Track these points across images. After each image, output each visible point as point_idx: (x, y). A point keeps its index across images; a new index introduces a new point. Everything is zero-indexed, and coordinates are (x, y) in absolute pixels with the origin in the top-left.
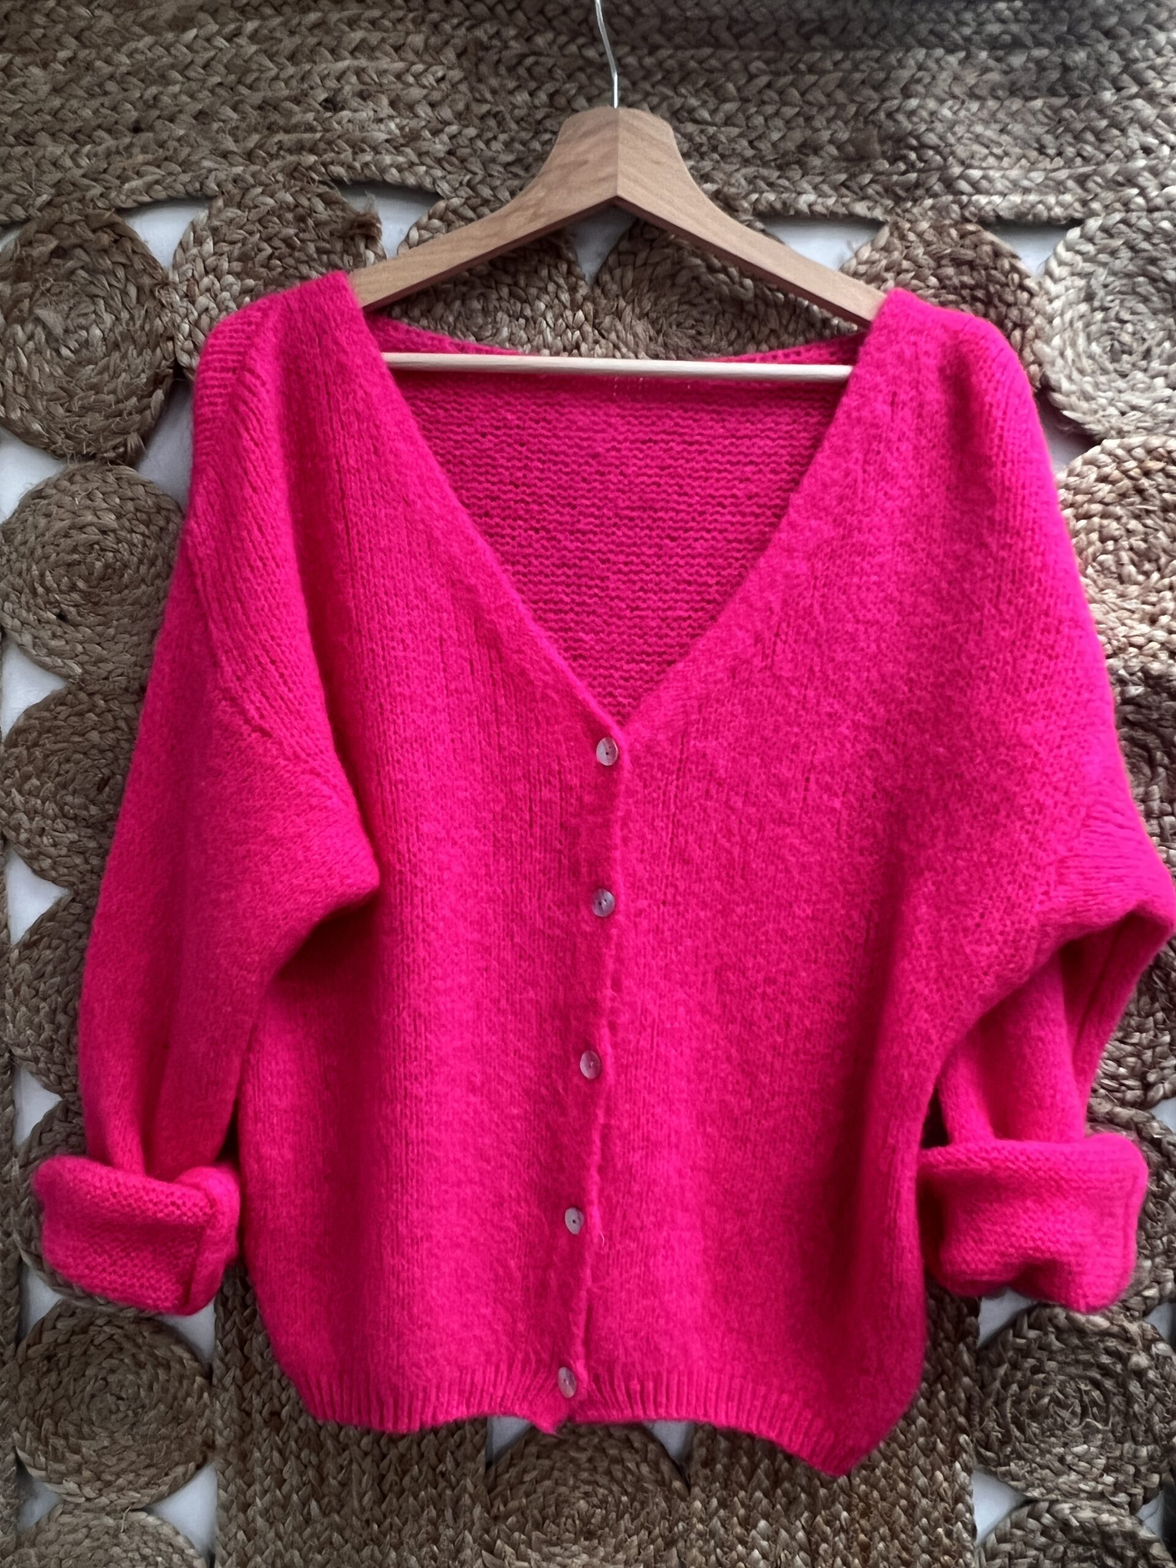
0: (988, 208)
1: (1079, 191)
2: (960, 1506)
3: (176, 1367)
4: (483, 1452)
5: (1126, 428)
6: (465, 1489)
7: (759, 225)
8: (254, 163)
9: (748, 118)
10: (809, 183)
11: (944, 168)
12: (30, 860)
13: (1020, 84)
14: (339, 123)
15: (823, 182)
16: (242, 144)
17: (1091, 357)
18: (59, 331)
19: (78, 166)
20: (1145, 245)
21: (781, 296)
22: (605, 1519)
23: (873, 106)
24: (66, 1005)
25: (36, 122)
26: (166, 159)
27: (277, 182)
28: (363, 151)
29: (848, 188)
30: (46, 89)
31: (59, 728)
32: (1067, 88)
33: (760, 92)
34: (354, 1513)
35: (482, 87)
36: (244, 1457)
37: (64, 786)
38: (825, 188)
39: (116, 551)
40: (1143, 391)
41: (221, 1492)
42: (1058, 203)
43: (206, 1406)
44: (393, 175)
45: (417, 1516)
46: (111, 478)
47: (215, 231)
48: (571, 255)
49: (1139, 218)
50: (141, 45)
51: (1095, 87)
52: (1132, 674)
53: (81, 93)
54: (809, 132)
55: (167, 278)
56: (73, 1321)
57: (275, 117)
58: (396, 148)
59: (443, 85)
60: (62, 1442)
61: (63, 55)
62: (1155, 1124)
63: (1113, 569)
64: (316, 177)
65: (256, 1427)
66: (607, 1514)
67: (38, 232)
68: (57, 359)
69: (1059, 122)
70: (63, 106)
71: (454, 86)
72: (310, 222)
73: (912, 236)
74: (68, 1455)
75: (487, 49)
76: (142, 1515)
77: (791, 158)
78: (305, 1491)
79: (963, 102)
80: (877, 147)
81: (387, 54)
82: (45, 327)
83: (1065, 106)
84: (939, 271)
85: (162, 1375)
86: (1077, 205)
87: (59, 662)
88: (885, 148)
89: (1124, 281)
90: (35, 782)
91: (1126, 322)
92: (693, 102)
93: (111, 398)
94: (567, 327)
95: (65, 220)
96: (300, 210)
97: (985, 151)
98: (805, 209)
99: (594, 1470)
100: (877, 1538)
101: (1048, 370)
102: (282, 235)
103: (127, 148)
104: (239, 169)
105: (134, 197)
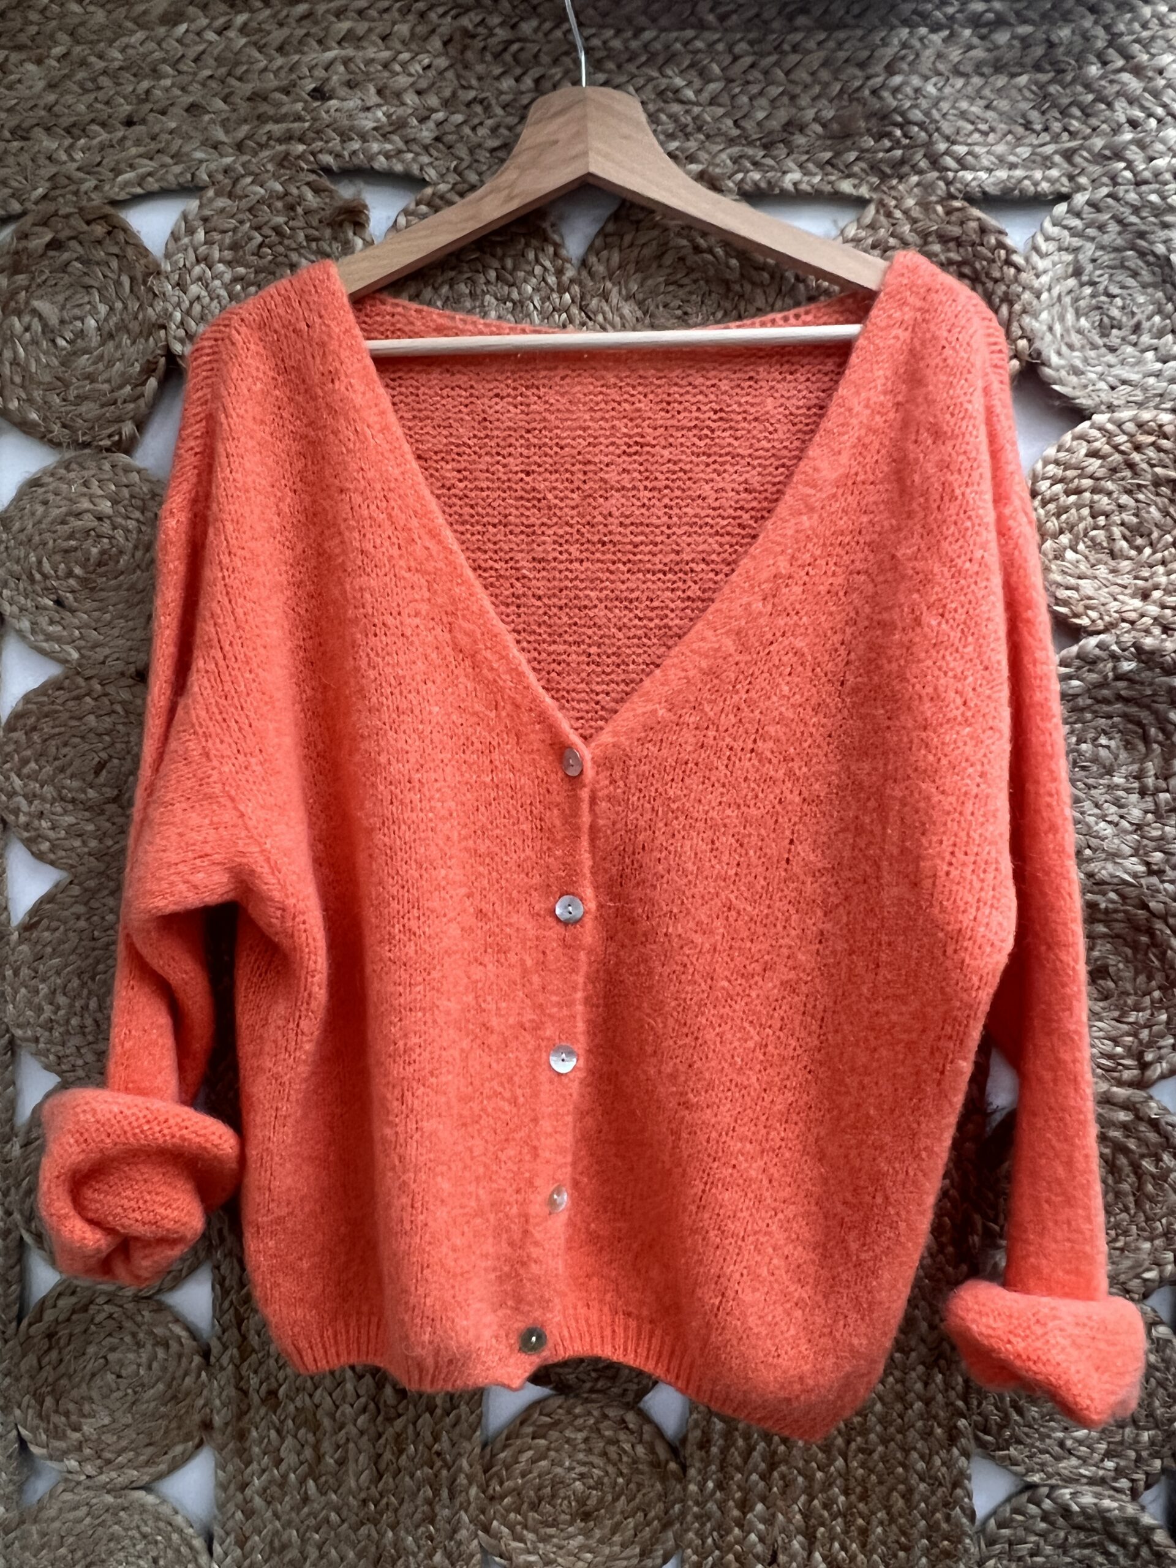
0: (974, 184)
1: (1066, 165)
2: (959, 1491)
3: (174, 1346)
4: (478, 1433)
5: (1116, 403)
6: (460, 1469)
7: (745, 202)
8: (244, 154)
9: (733, 97)
10: (794, 161)
11: (929, 144)
12: (28, 843)
13: (1004, 61)
14: (327, 112)
15: (808, 160)
16: (234, 134)
17: (1080, 332)
18: (54, 321)
19: (73, 160)
20: (1133, 219)
22: (601, 1500)
23: (857, 83)
24: (65, 986)
25: (31, 118)
26: (158, 151)
27: (267, 171)
28: (352, 139)
29: (833, 166)
30: (41, 84)
31: (56, 712)
32: (1051, 64)
33: (744, 72)
34: (350, 1492)
35: (467, 74)
36: (242, 1436)
37: (62, 770)
38: (810, 166)
39: (111, 538)
40: (1133, 365)
41: (220, 1473)
42: (1044, 178)
43: (203, 1384)
44: (381, 163)
45: (414, 1495)
46: (107, 466)
47: (205, 220)
48: (556, 238)
49: (1127, 191)
50: (133, 40)
51: (1081, 60)
52: (1124, 650)
53: (76, 88)
54: (794, 111)
55: (159, 266)
56: (73, 1300)
57: (264, 108)
58: (384, 136)
59: (431, 73)
60: (63, 1419)
61: (58, 51)
62: (1153, 1104)
63: (1105, 544)
64: (305, 166)
65: (253, 1406)
66: (604, 1493)
67: (34, 225)
68: (53, 350)
69: (1045, 97)
70: (57, 102)
71: (441, 73)
72: (300, 210)
73: (898, 214)
74: (69, 1432)
75: (473, 36)
76: (141, 1494)
77: (776, 137)
78: (304, 1468)
79: (948, 79)
80: (862, 124)
81: (374, 44)
82: (41, 317)
83: (1050, 82)
84: (926, 248)
85: (161, 1353)
86: (1065, 180)
87: (57, 647)
88: (870, 125)
89: (1112, 256)
90: (33, 765)
91: (1115, 297)
92: (679, 82)
93: (106, 387)
94: (554, 309)
95: (60, 213)
96: (289, 199)
97: (970, 127)
98: (790, 187)
99: (589, 1451)
100: (875, 1522)
101: (1037, 344)
102: (272, 223)
103: (120, 141)
104: (230, 160)
105: (128, 189)
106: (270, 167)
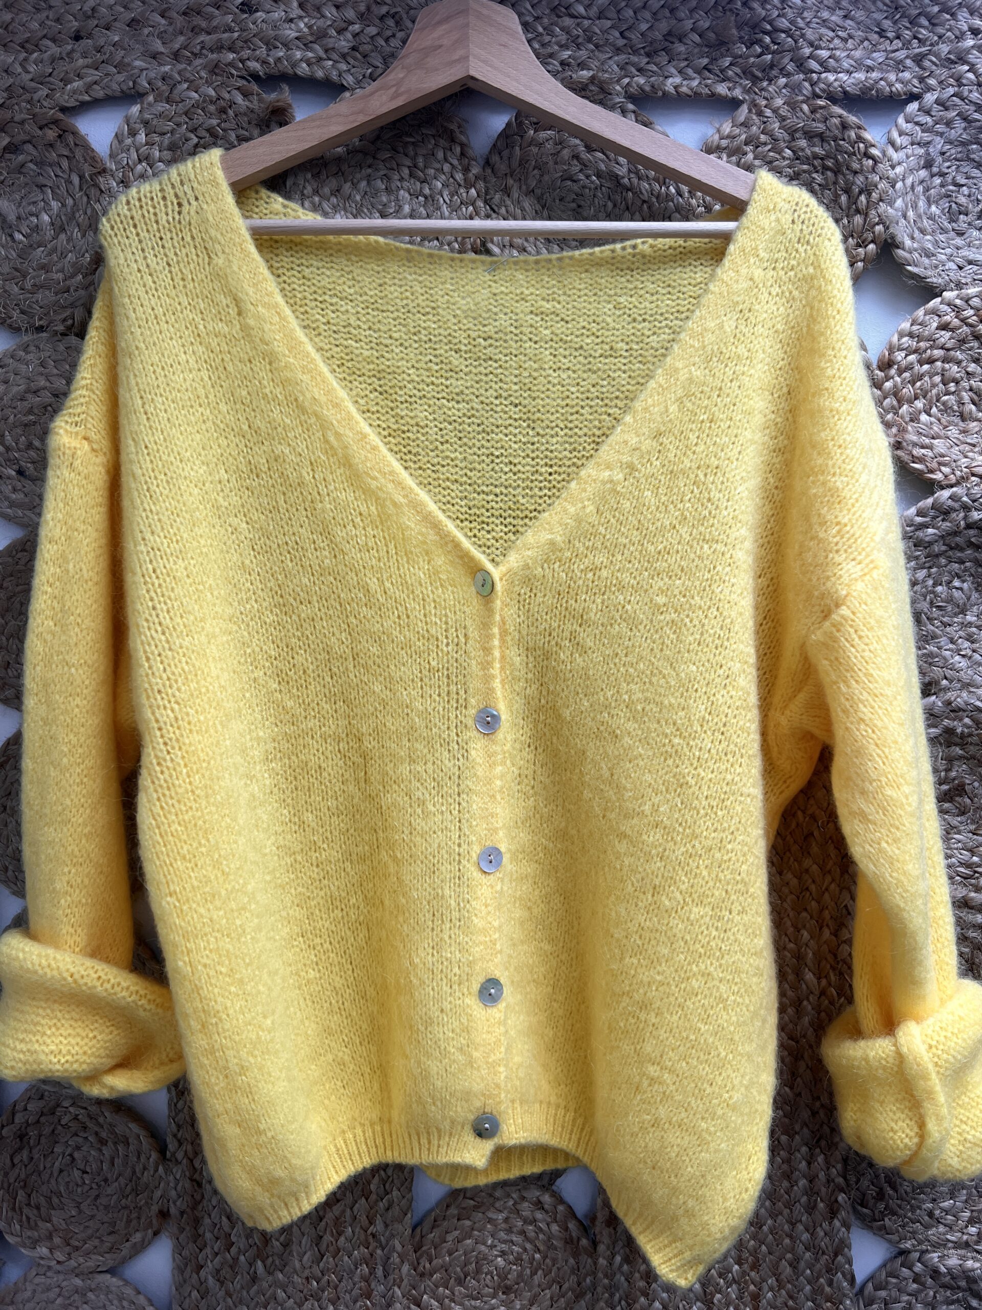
0: (836, 84)
1: (917, 69)
2: (840, 1258)
3: (133, 1143)
4: (409, 1215)
5: (963, 281)
6: (393, 1249)
7: (631, 106)
8: (180, 63)
9: (619, 12)
10: (675, 67)
11: (796, 49)
14: (254, 23)
15: (687, 66)
16: (169, 46)
17: (931, 218)
18: (12, 218)
19: (28, 72)
22: (520, 1275)
26: (103, 62)
27: (201, 78)
28: (277, 47)
29: (709, 71)
34: (295, 1272)
36: (197, 1222)
38: (690, 71)
41: (177, 1257)
42: (898, 80)
43: (161, 1178)
44: (303, 69)
45: (351, 1273)
46: (61, 347)
47: (146, 123)
48: (463, 138)
49: (971, 92)
52: (974, 501)
54: (674, 22)
55: (104, 165)
56: (41, 1104)
57: (197, 21)
58: (305, 45)
60: (35, 1211)
63: (955, 408)
64: (235, 73)
66: (523, 1269)
68: (11, 243)
69: (896, 8)
70: (13, 19)
72: (231, 112)
73: (768, 112)
74: (40, 1223)
76: (106, 1277)
77: (658, 46)
80: (734, 32)
84: (793, 144)
85: (122, 1151)
86: (915, 82)
87: (20, 513)
88: (742, 33)
89: (959, 149)
91: (961, 186)
93: (60, 276)
95: (16, 119)
96: (221, 103)
97: (831, 34)
98: (672, 90)
99: (509, 1231)
100: (765, 1287)
101: (892, 230)
102: (205, 126)
103: (69, 54)
104: (167, 68)
105: (76, 96)
106: (203, 74)
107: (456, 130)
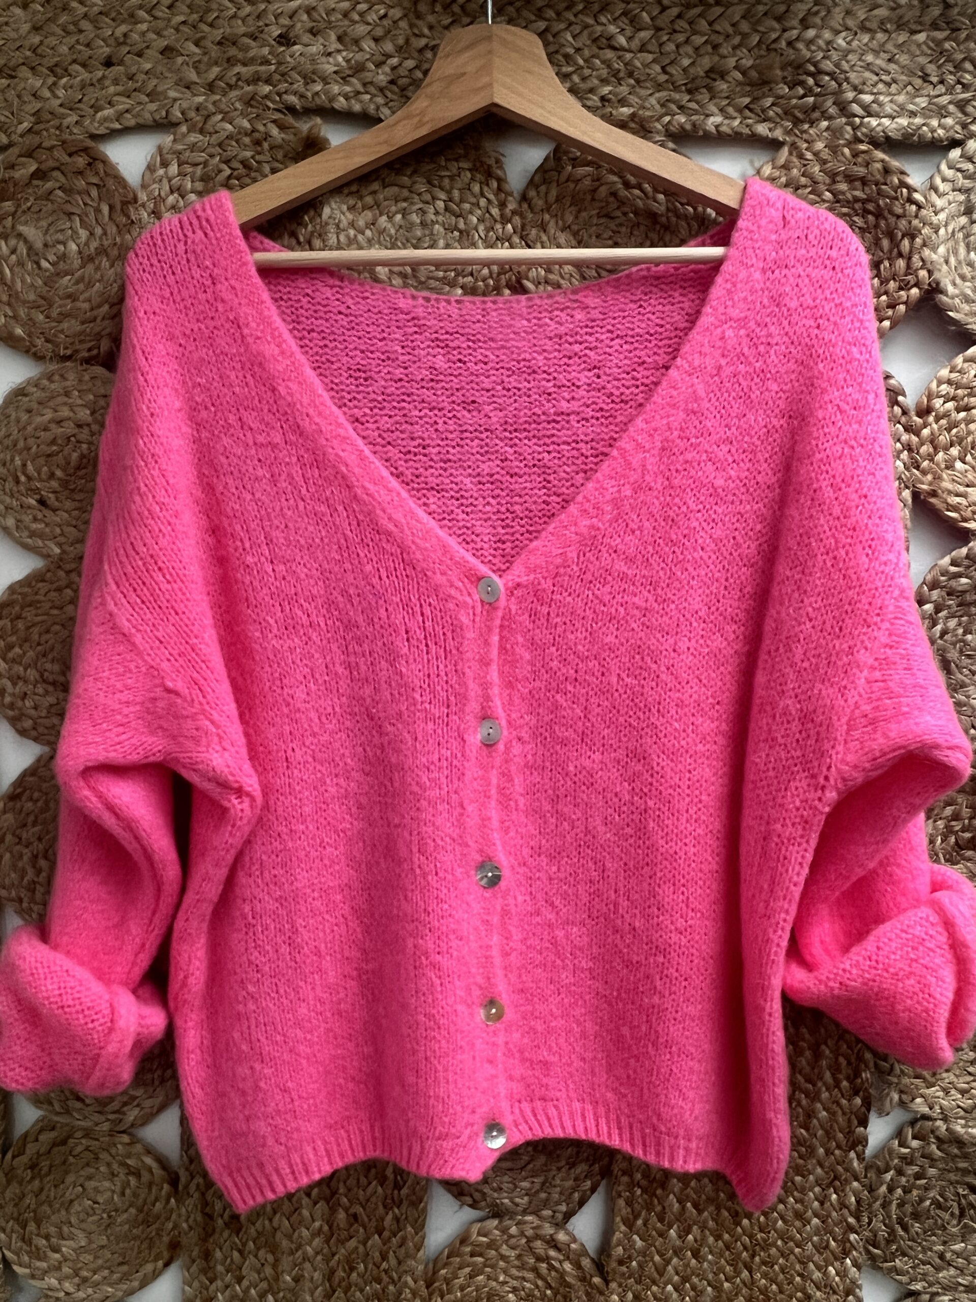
0: (879, 129)
1: (960, 115)
2: (851, 1298)
3: (146, 1177)
4: (421, 1252)
6: (406, 1284)
7: (671, 145)
8: (213, 92)
9: (661, 45)
10: (715, 105)
11: (839, 92)
12: (13, 721)
13: (906, 19)
14: (291, 56)
15: (728, 104)
16: (205, 75)
18: (39, 245)
19: (56, 97)
21: (690, 209)
23: (774, 36)
24: (47, 851)
25: (18, 57)
26: (135, 90)
27: (236, 110)
28: (315, 81)
29: (751, 110)
30: (26, 27)
31: (39, 602)
32: (948, 23)
33: (672, 22)
35: (419, 23)
36: (207, 1255)
37: (44, 656)
38: (730, 110)
39: (90, 443)
41: (187, 1288)
42: (941, 126)
43: (172, 1210)
44: (341, 103)
46: (86, 377)
47: (179, 154)
48: (499, 172)
53: (59, 31)
54: (716, 58)
55: (136, 195)
56: (53, 1134)
57: (233, 51)
58: (343, 78)
59: (385, 22)
60: (45, 1242)
64: (271, 105)
65: (218, 1230)
67: (20, 156)
68: (37, 271)
69: (941, 53)
70: (41, 42)
71: (395, 22)
72: (266, 145)
73: (809, 155)
74: (49, 1253)
77: (700, 83)
78: (262, 1286)
79: (856, 34)
80: (778, 72)
82: (26, 241)
83: (947, 39)
84: (834, 187)
85: (133, 1181)
86: (958, 128)
87: (40, 543)
88: (786, 74)
92: (612, 29)
93: (86, 306)
94: (497, 239)
95: (44, 145)
96: (256, 135)
97: (875, 78)
98: (713, 129)
99: (521, 1268)
101: (936, 275)
102: (239, 157)
103: (100, 80)
104: (201, 99)
105: (106, 125)
107: (494, 165)
